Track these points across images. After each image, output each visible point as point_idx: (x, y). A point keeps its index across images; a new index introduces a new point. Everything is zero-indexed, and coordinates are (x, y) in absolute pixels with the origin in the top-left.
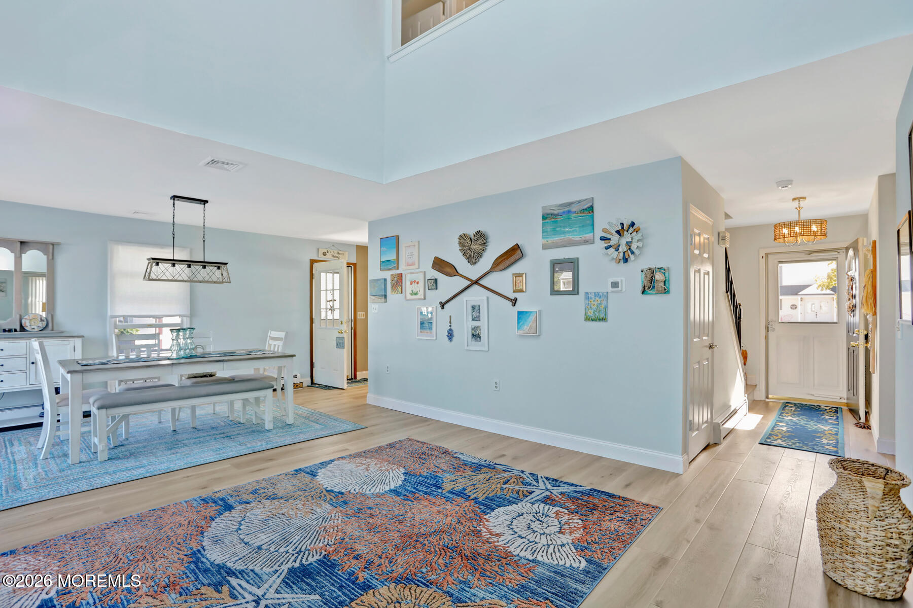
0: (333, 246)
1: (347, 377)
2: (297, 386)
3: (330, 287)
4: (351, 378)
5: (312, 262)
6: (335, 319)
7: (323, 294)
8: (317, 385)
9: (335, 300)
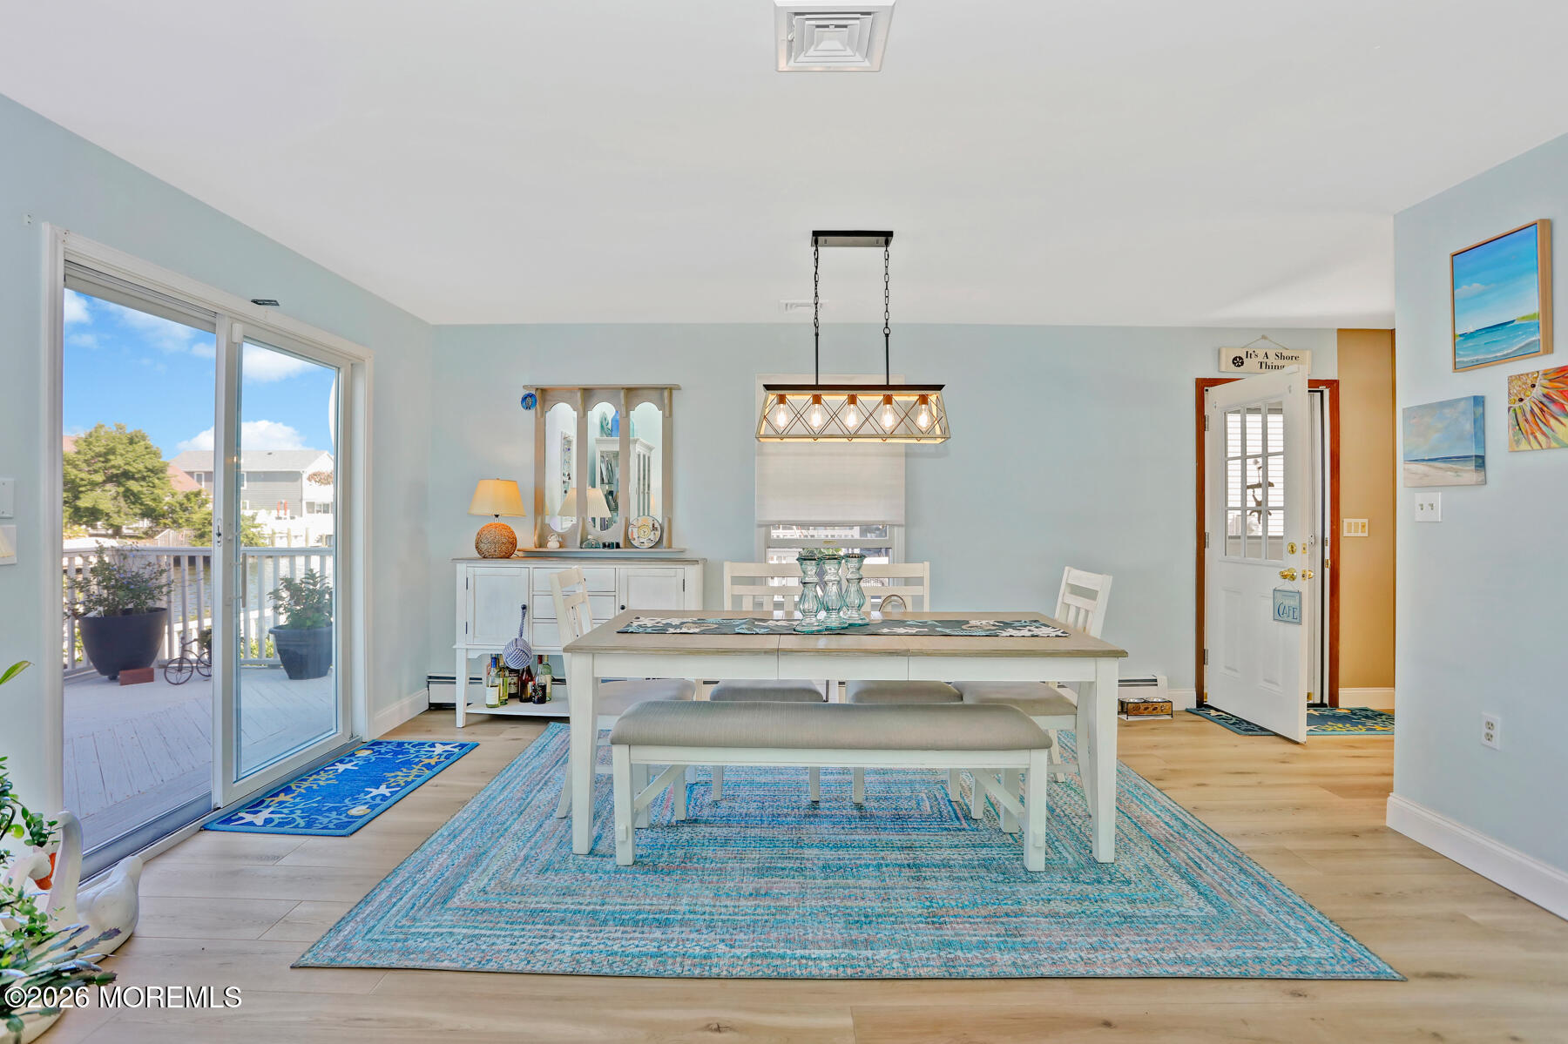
0: (1264, 337)
1: (1309, 696)
2: (1155, 709)
3: (1254, 447)
4: (1319, 702)
5: (1203, 385)
6: (1270, 537)
7: (1234, 468)
8: (1213, 713)
9: (1271, 485)
